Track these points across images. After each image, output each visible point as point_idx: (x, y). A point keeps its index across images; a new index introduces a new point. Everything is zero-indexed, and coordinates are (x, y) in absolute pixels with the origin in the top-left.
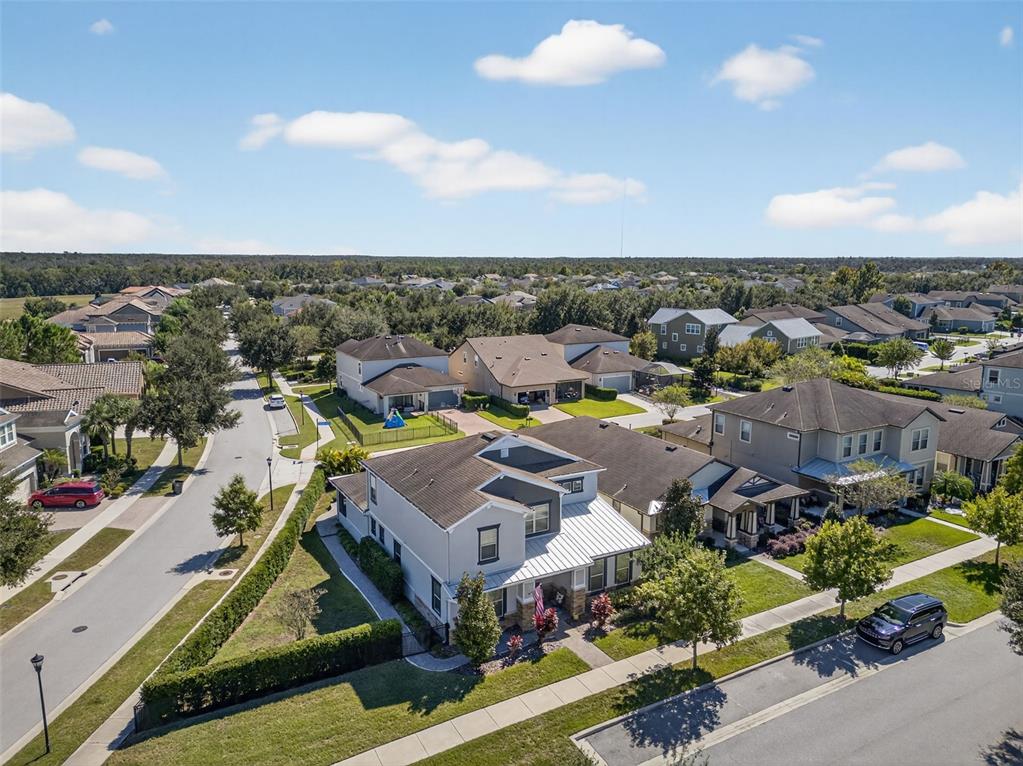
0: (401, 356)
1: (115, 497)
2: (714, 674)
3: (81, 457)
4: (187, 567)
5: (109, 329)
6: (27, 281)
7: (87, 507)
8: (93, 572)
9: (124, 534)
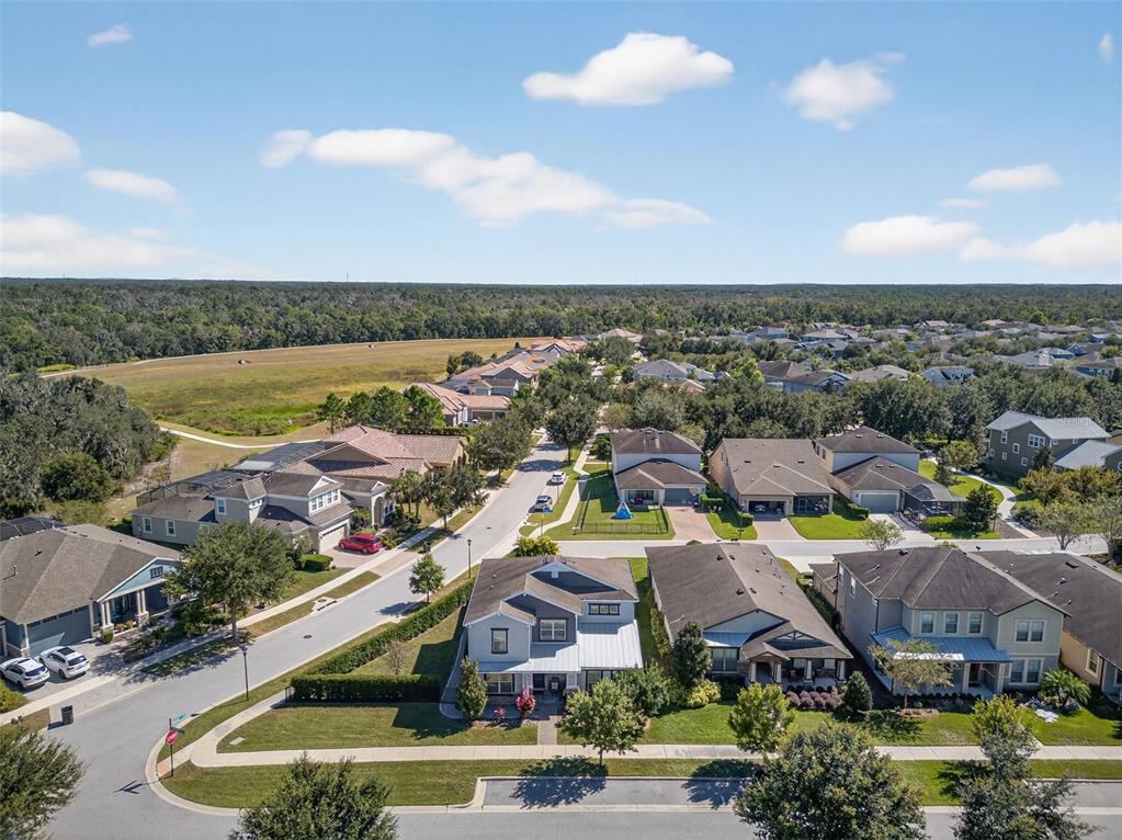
0: (655, 451)
1: (389, 548)
2: (610, 772)
3: (384, 514)
4: (387, 611)
5: (482, 392)
6: (482, 323)
7: (369, 553)
8: (341, 601)
9: (376, 577)
